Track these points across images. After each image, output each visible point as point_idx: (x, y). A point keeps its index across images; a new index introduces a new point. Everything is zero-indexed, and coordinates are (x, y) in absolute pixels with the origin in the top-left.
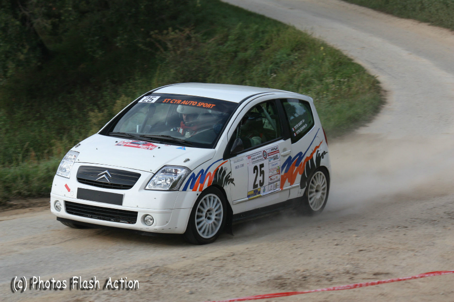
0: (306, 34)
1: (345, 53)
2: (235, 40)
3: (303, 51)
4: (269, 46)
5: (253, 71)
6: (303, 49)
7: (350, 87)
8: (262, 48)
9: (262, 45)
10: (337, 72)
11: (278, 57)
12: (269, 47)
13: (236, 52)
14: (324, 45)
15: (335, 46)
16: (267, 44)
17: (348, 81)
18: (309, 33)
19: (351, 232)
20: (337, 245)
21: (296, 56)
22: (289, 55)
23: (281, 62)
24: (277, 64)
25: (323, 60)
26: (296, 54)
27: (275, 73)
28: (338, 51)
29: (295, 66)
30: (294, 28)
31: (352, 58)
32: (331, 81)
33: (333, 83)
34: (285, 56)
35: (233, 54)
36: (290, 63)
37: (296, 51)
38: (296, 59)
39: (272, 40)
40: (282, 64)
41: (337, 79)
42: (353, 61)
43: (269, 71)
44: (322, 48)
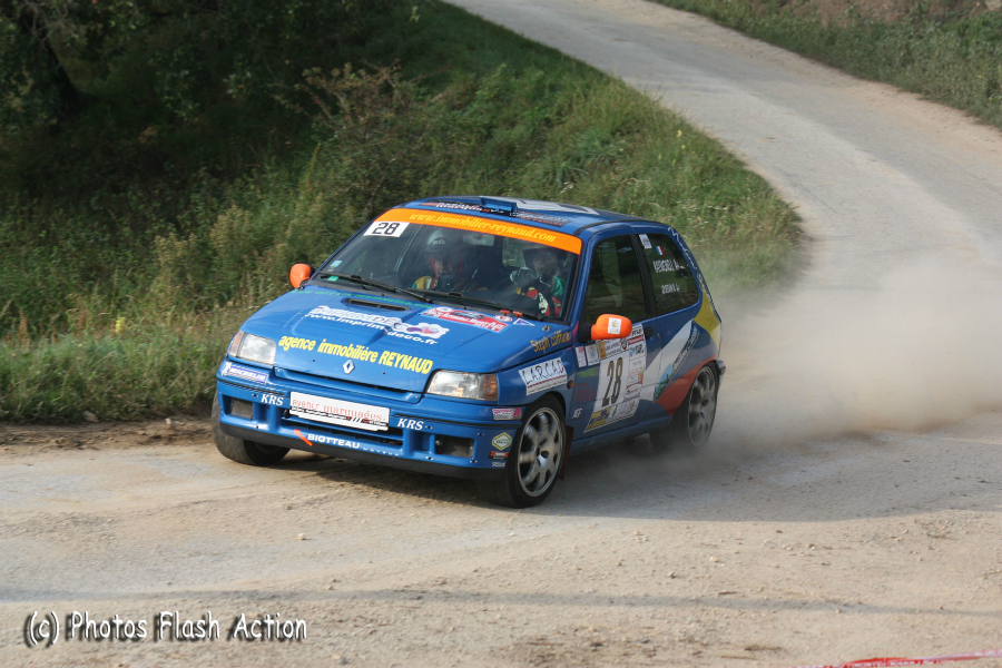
0: (647, 99)
1: (730, 148)
2: (487, 101)
3: (637, 136)
4: (563, 119)
5: (523, 174)
6: (638, 131)
7: (733, 225)
8: (548, 121)
9: (547, 116)
10: (708, 190)
11: (580, 145)
12: (563, 123)
13: (490, 128)
14: (685, 126)
15: (707, 130)
16: (559, 114)
17: (731, 210)
18: (653, 96)
20: (673, 577)
21: (621, 145)
22: (605, 143)
23: (588, 157)
24: (578, 160)
25: (680, 160)
26: (623, 141)
27: (572, 180)
28: (713, 142)
29: (618, 168)
30: (621, 84)
31: (744, 159)
32: (694, 207)
33: (698, 213)
34: (597, 143)
35: (484, 132)
36: (607, 162)
37: (622, 135)
38: (619, 153)
39: (570, 106)
40: (589, 162)
41: (707, 205)
42: (745, 168)
43: (559, 175)
44: (680, 133)
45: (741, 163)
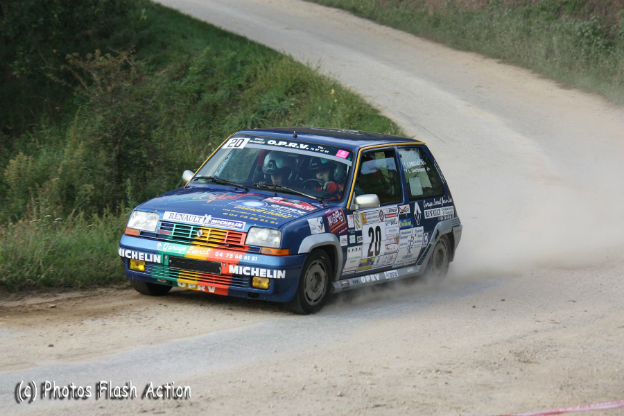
0: (309, 69)
1: (368, 100)
2: (197, 74)
3: (304, 95)
4: (251, 85)
5: (224, 124)
6: (304, 91)
8: (240, 86)
9: (239, 83)
11: (263, 102)
12: (250, 87)
13: (199, 92)
14: (336, 86)
15: (353, 89)
16: (248, 81)
18: (314, 67)
19: (363, 376)
21: (292, 101)
22: (280, 100)
23: (269, 110)
24: (263, 113)
25: (334, 109)
26: (294, 99)
28: (358, 96)
29: (291, 118)
30: (291, 59)
31: (379, 108)
34: (275, 101)
35: (196, 95)
36: (283, 113)
37: (293, 94)
38: (291, 107)
39: (255, 75)
40: (270, 114)
42: (379, 114)
43: (249, 124)
44: (333, 91)
45: (376, 111)
